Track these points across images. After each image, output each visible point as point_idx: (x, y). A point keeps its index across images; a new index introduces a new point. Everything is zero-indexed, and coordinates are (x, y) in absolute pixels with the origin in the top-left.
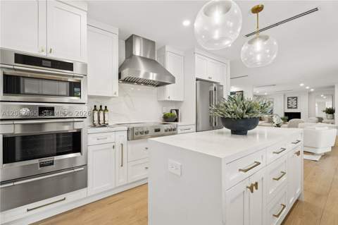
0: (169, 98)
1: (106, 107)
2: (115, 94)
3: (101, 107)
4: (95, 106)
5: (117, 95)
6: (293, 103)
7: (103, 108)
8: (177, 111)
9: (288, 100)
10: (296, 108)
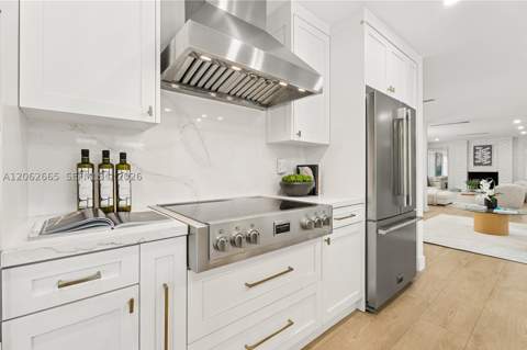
0: (299, 134)
1: (123, 156)
2: (150, 113)
3: (106, 154)
4: (85, 153)
5: (157, 118)
6: (483, 155)
7: (115, 159)
8: (314, 168)
9: (475, 150)
10: (490, 164)
